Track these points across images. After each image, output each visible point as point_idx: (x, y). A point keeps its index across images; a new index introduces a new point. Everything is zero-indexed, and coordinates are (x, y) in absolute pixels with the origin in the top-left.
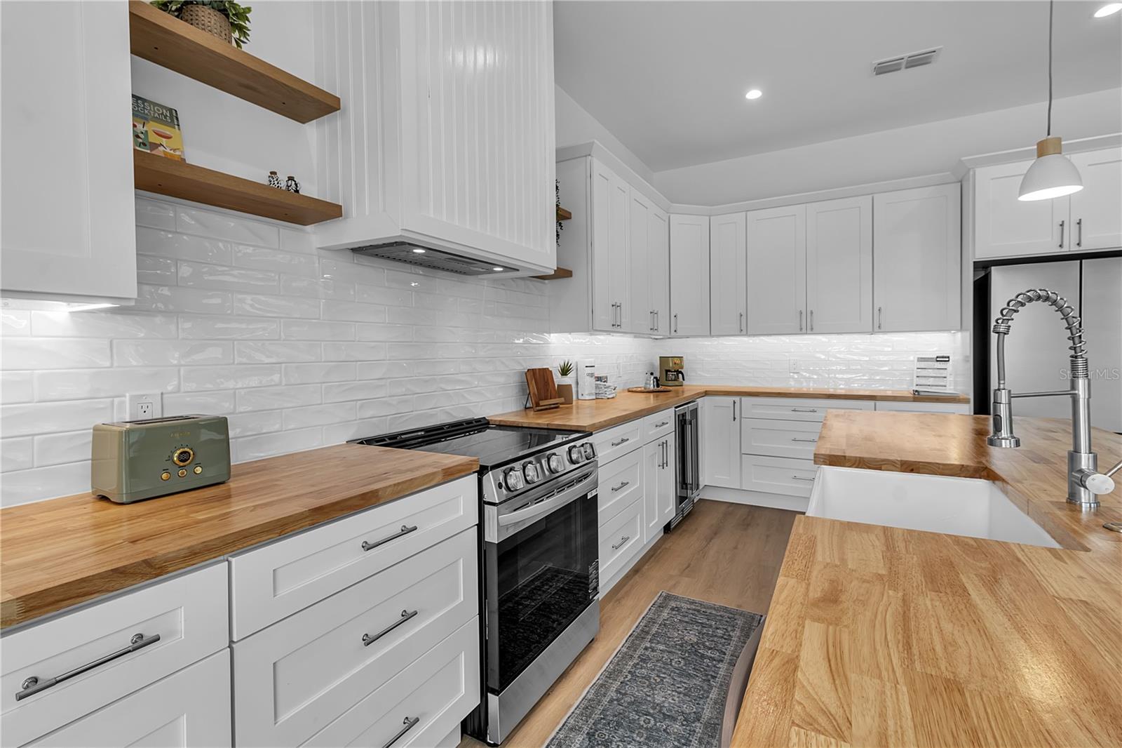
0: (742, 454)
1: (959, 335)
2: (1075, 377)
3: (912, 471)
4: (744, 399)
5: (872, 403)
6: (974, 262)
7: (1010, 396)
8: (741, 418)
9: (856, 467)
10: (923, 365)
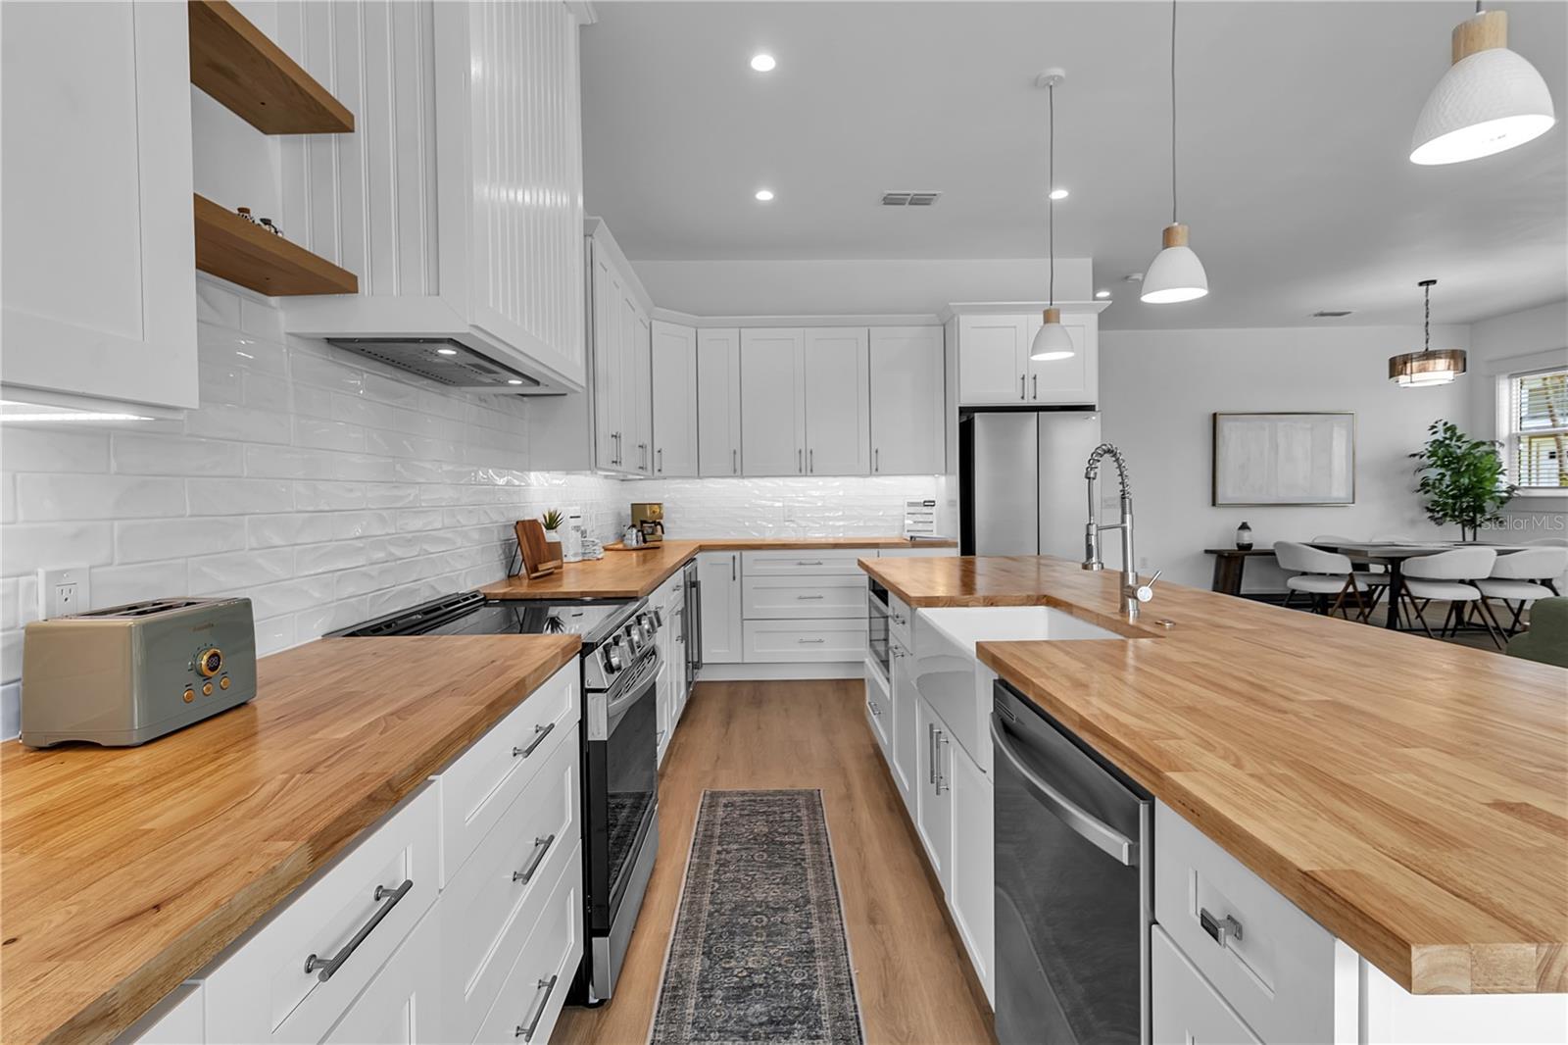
0: (743, 620)
1: (943, 479)
2: (1124, 513)
3: (992, 605)
4: (745, 553)
5: (875, 551)
6: (960, 408)
7: (1099, 529)
8: (741, 576)
9: (949, 606)
10: (912, 509)
